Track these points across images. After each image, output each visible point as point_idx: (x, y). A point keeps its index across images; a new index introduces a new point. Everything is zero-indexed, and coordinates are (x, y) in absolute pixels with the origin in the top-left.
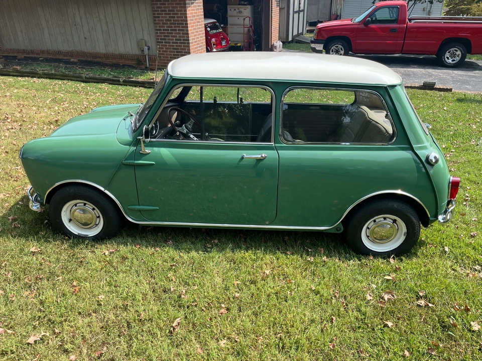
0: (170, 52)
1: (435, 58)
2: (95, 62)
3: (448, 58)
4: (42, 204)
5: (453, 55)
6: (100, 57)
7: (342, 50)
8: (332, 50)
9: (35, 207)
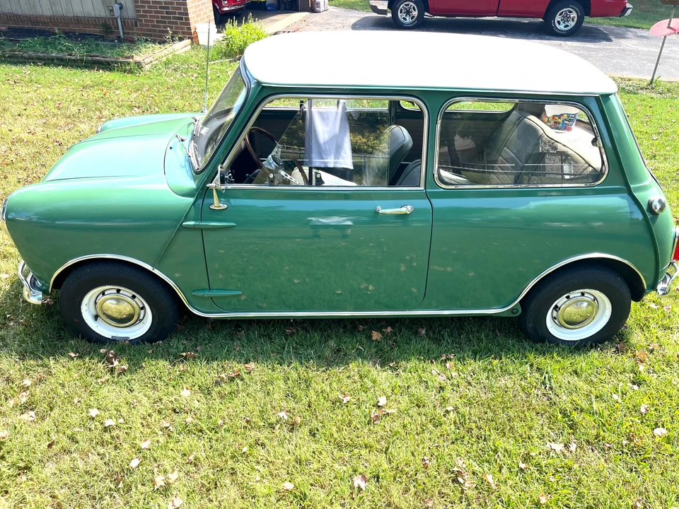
0: (156, 12)
1: (542, 22)
2: (35, 30)
3: (559, 22)
4: (45, 292)
5: (566, 18)
6: (45, 23)
7: (415, 10)
8: (401, 10)
9: (35, 299)
